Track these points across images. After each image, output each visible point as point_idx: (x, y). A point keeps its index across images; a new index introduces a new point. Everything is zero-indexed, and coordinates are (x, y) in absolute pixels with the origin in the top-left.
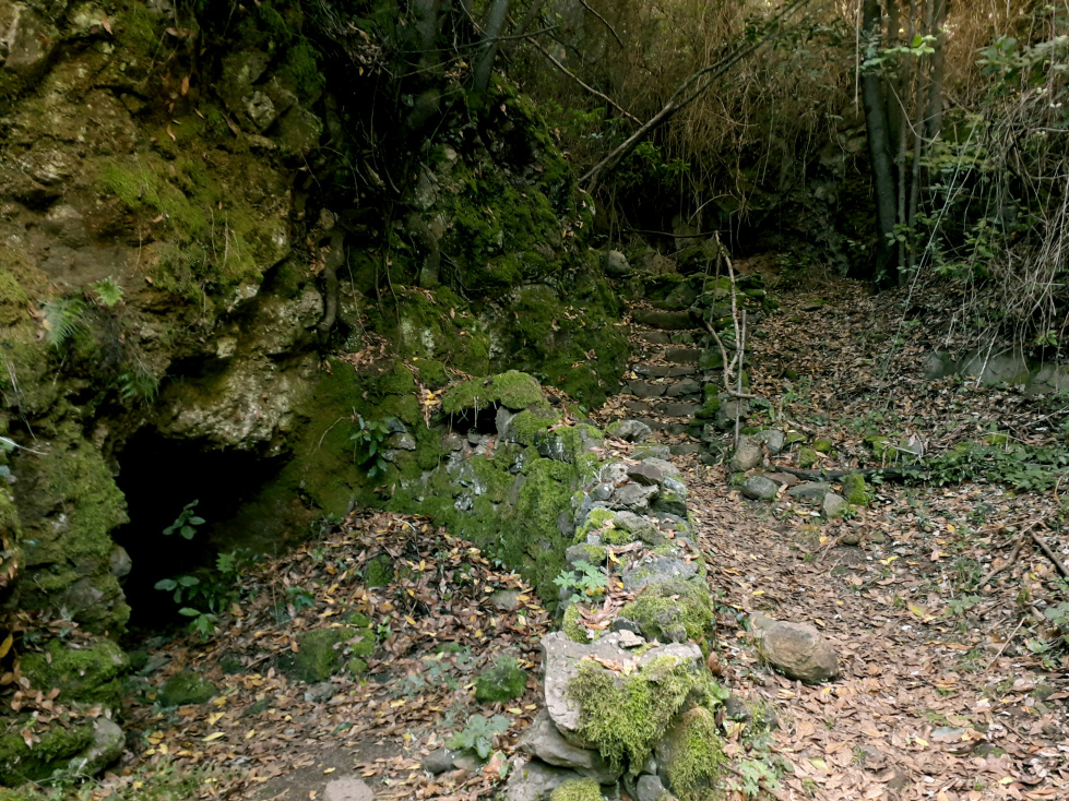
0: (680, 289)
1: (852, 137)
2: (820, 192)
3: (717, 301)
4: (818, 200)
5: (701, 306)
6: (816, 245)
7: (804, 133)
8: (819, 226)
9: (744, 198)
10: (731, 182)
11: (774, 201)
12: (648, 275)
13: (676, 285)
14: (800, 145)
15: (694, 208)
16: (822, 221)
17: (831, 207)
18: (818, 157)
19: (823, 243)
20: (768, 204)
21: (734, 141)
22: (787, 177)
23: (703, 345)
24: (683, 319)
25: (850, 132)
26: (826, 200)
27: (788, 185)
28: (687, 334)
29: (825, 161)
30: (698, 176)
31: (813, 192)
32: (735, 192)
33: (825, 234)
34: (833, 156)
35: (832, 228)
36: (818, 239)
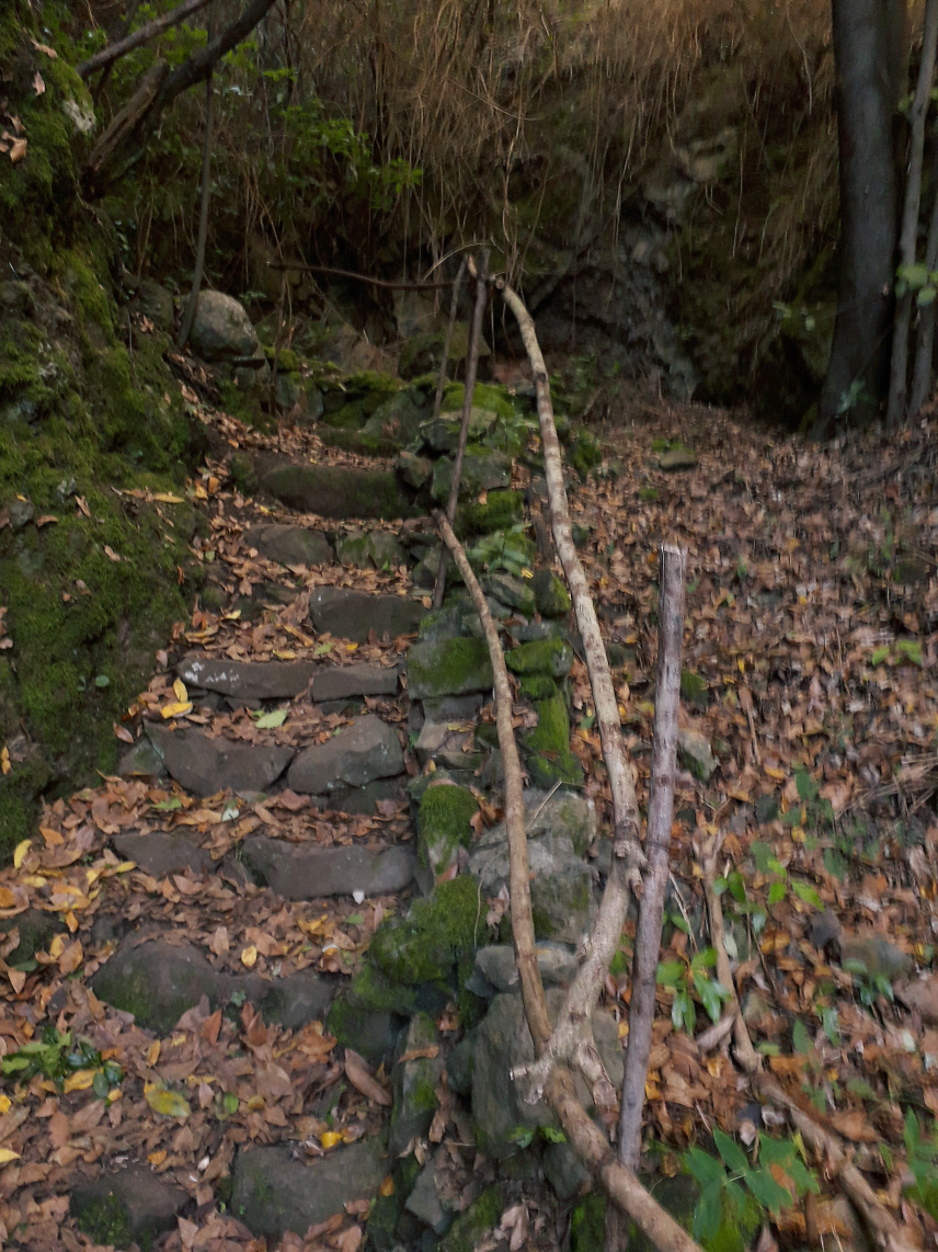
0: (394, 406)
1: (701, 153)
2: (641, 250)
3: (471, 440)
4: (638, 265)
5: (430, 452)
6: (630, 346)
7: (617, 143)
8: (636, 312)
9: (516, 252)
10: (494, 221)
11: (564, 264)
12: (329, 371)
13: (386, 396)
14: (611, 165)
15: (429, 260)
16: (642, 301)
17: (662, 278)
18: (641, 190)
19: (642, 343)
20: (554, 266)
21: (499, 151)
22: (587, 223)
23: (427, 581)
24: (378, 487)
25: (698, 145)
26: (653, 266)
27: (587, 235)
28: (384, 533)
29: (654, 194)
30: (436, 207)
31: (629, 251)
32: (499, 239)
33: (648, 327)
34: (667, 186)
35: (660, 315)
36: (634, 335)
